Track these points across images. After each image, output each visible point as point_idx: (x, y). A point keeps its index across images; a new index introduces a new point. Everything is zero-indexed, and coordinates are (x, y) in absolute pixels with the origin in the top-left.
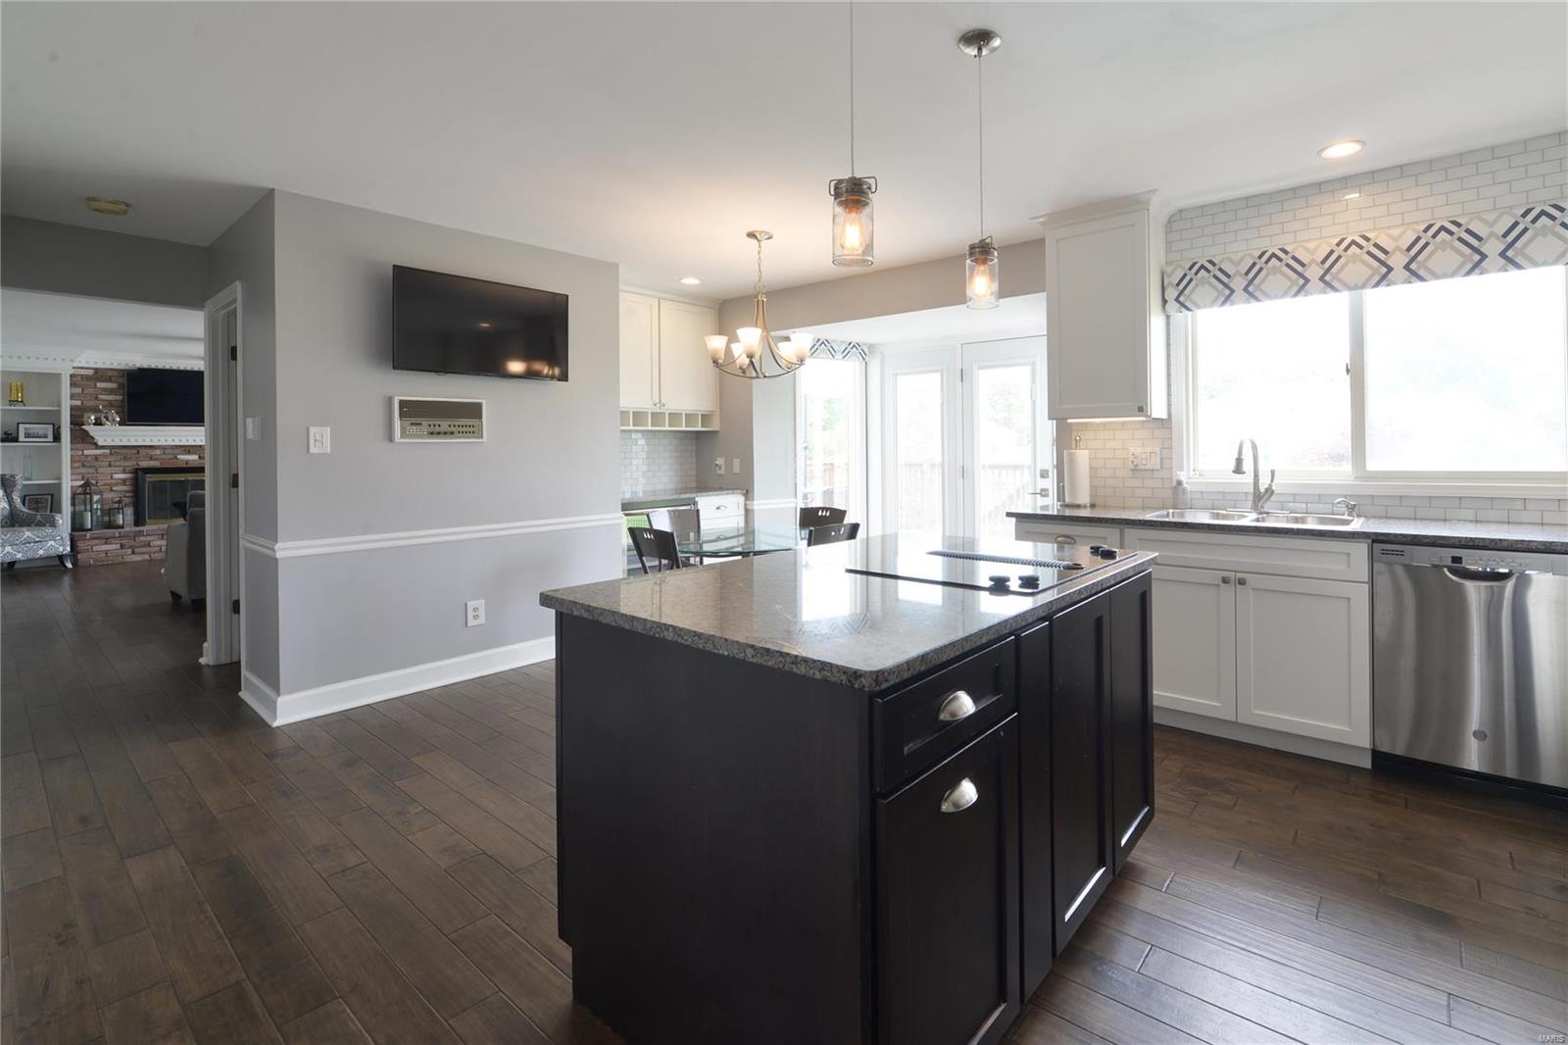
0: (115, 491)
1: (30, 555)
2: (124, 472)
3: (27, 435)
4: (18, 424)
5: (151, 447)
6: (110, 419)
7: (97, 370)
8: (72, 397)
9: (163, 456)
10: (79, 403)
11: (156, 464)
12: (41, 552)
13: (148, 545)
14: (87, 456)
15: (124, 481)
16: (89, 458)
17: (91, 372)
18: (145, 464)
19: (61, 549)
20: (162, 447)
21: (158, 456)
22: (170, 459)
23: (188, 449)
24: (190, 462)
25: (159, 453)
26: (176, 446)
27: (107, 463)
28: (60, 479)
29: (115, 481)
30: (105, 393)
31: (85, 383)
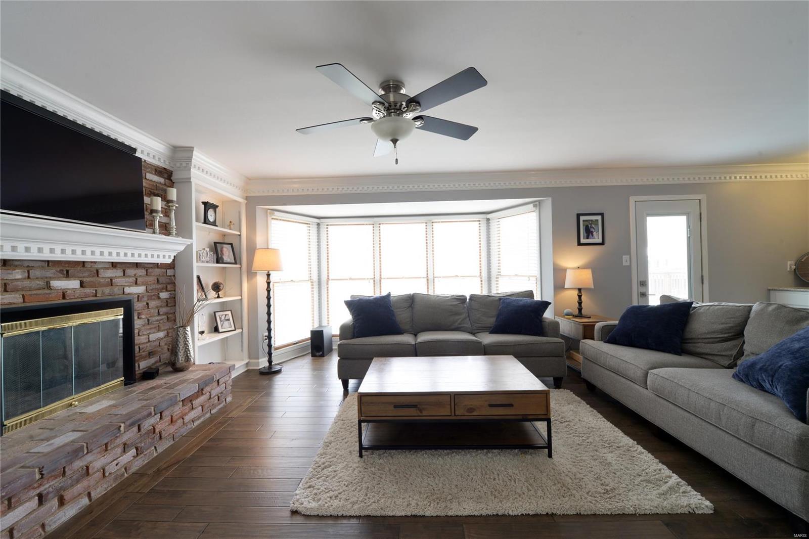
5: (6, 263)
20: (26, 264)
21: (19, 283)
22: (39, 289)
23: (66, 268)
24: (69, 292)
25: (19, 276)
26: (48, 261)
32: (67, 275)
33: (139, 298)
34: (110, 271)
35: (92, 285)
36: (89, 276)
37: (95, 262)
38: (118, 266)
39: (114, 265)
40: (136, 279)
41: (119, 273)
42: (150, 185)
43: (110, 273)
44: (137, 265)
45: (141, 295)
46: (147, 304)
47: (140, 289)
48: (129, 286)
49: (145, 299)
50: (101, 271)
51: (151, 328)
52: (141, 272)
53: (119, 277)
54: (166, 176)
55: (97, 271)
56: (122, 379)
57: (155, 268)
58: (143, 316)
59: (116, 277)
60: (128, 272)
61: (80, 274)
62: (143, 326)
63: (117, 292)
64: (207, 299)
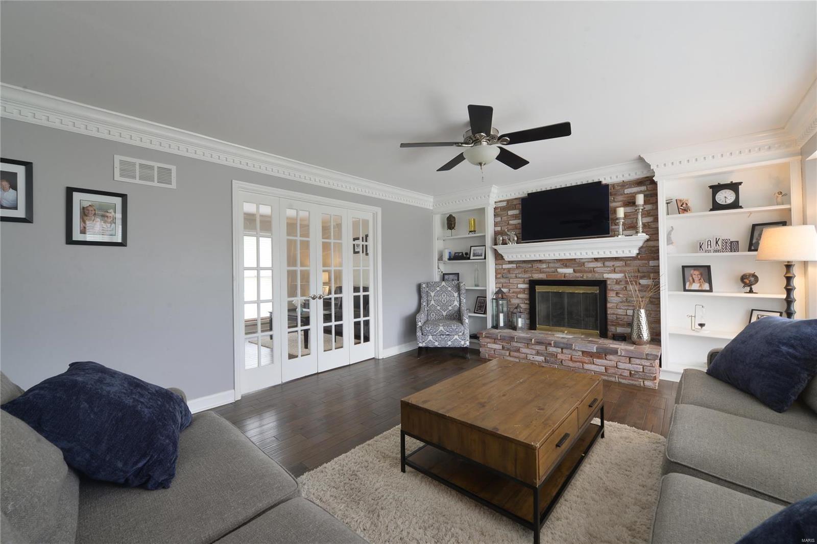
0: (520, 298)
1: (443, 345)
2: (524, 283)
3: (474, 255)
4: (471, 247)
5: (540, 261)
6: (512, 240)
7: (508, 201)
8: (496, 224)
9: (548, 270)
10: (499, 229)
11: (542, 276)
12: (449, 343)
13: (518, 350)
14: (504, 269)
15: (524, 289)
16: (505, 271)
17: (504, 204)
18: (537, 276)
19: (463, 343)
20: (547, 261)
21: (544, 269)
22: (553, 272)
23: (565, 263)
24: (567, 275)
25: (545, 267)
26: (557, 260)
27: (514, 275)
28: (486, 287)
29: (519, 290)
30: (512, 219)
31: (502, 213)
32: (566, 266)
33: (618, 282)
34: (592, 263)
35: (580, 272)
36: (578, 267)
37: (582, 259)
38: (599, 260)
39: (596, 259)
40: (615, 269)
41: (599, 264)
42: (628, 197)
43: (592, 265)
44: (616, 259)
45: (618, 280)
46: (626, 287)
47: (619, 276)
48: (608, 273)
49: (623, 283)
50: (586, 264)
51: (629, 306)
52: (617, 264)
53: (600, 267)
54: (648, 183)
55: (584, 264)
56: (598, 332)
57: (634, 260)
58: (621, 296)
59: (597, 267)
60: (607, 263)
61: (573, 266)
62: (621, 302)
63: (597, 277)
64: (711, 290)
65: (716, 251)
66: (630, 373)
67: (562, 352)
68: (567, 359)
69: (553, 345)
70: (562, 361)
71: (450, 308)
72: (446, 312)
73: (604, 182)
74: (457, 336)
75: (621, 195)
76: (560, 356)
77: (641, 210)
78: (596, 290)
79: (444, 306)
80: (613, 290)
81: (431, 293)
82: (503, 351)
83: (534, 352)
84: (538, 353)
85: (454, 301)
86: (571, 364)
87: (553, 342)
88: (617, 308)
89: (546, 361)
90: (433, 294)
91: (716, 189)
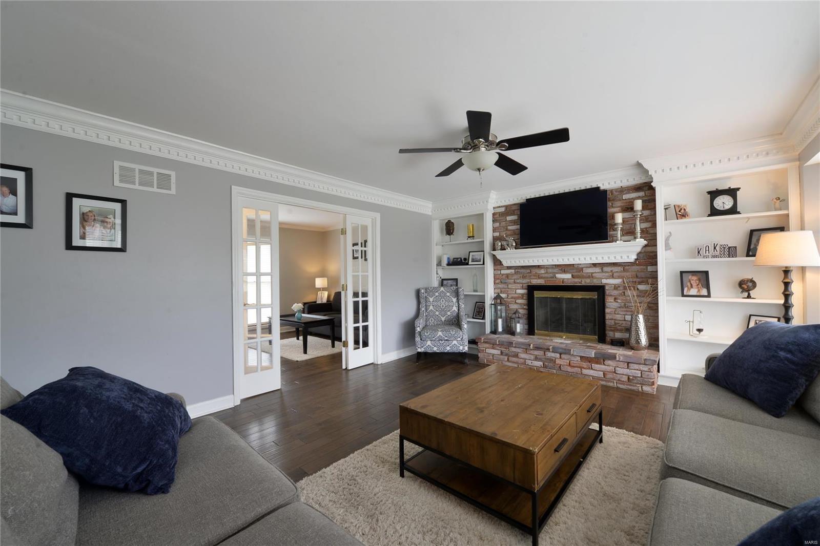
0: (518, 303)
1: (441, 350)
2: (522, 288)
3: (473, 261)
4: (470, 252)
5: (539, 267)
6: (510, 246)
7: (506, 207)
8: (494, 230)
9: (546, 275)
10: (497, 234)
11: (541, 282)
12: (448, 348)
13: (516, 356)
14: (503, 275)
15: (523, 295)
16: (504, 277)
17: (503, 209)
18: (536, 282)
19: (461, 348)
20: (545, 267)
21: (543, 275)
22: (551, 278)
23: (564, 268)
24: (565, 280)
25: (543, 272)
26: (555, 265)
27: (513, 280)
28: (484, 292)
29: (517, 295)
30: (511, 224)
31: (501, 218)
32: (565, 272)
33: (616, 287)
34: (590, 269)
35: (578, 277)
36: (576, 272)
37: (580, 264)
38: (597, 265)
39: (595, 265)
40: (613, 274)
41: (598, 270)
42: (626, 203)
44: (614, 264)
45: (617, 285)
46: (624, 293)
47: (617, 281)
48: (606, 279)
49: (621, 288)
50: (584, 269)
51: (627, 311)
52: (615, 269)
53: (598, 273)
54: (646, 188)
55: (582, 269)
56: (597, 337)
57: (633, 266)
58: (619, 301)
59: (595, 273)
60: (605, 269)
61: (571, 271)
62: (619, 308)
63: (596, 282)
64: (709, 296)
65: (714, 257)
66: (629, 378)
67: (561, 358)
68: (565, 364)
69: (551, 350)
70: (560, 366)
71: (449, 313)
72: (444, 317)
73: (602, 188)
74: (456, 341)
75: (620, 200)
76: (558, 361)
77: (639, 216)
78: (594, 295)
79: (443, 311)
80: (611, 295)
81: (430, 298)
82: (501, 356)
83: (532, 357)
84: (536, 359)
85: (453, 306)
86: (569, 369)
87: (551, 347)
88: (615, 314)
89: (545, 366)
90: (431, 299)
91: (714, 194)
